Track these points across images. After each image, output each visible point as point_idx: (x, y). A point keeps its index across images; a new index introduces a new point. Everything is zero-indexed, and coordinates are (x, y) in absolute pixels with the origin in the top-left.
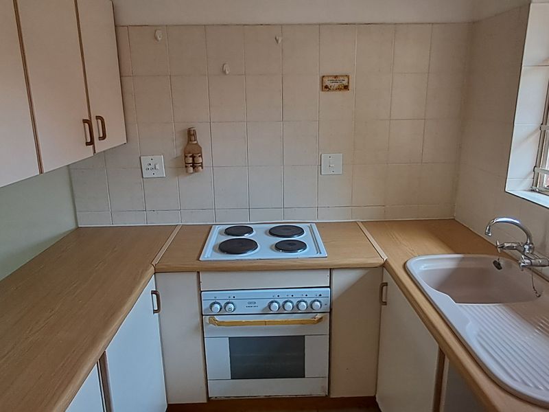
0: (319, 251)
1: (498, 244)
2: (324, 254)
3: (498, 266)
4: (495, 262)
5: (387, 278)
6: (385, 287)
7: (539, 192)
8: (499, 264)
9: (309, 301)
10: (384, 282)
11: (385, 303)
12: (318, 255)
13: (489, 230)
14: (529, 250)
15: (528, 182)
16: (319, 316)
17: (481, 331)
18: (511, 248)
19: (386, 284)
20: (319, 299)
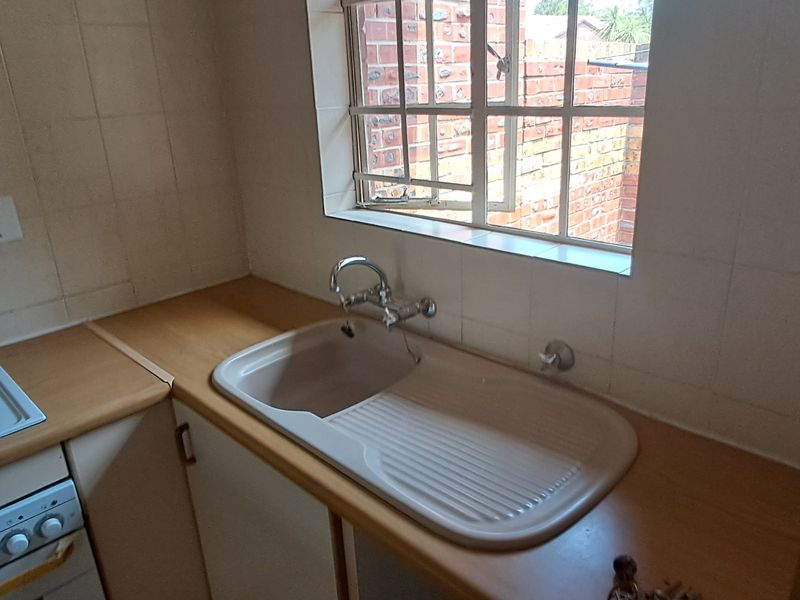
0: (20, 413)
1: (343, 300)
2: (37, 415)
3: (348, 332)
4: (343, 329)
5: (184, 414)
6: (184, 435)
7: (367, 209)
8: (350, 330)
9: (30, 526)
10: (179, 423)
11: (193, 460)
12: (24, 423)
13: (335, 281)
14: (387, 297)
15: (350, 195)
16: (63, 545)
17: (383, 454)
18: (359, 301)
19: (185, 427)
20: (54, 511)
